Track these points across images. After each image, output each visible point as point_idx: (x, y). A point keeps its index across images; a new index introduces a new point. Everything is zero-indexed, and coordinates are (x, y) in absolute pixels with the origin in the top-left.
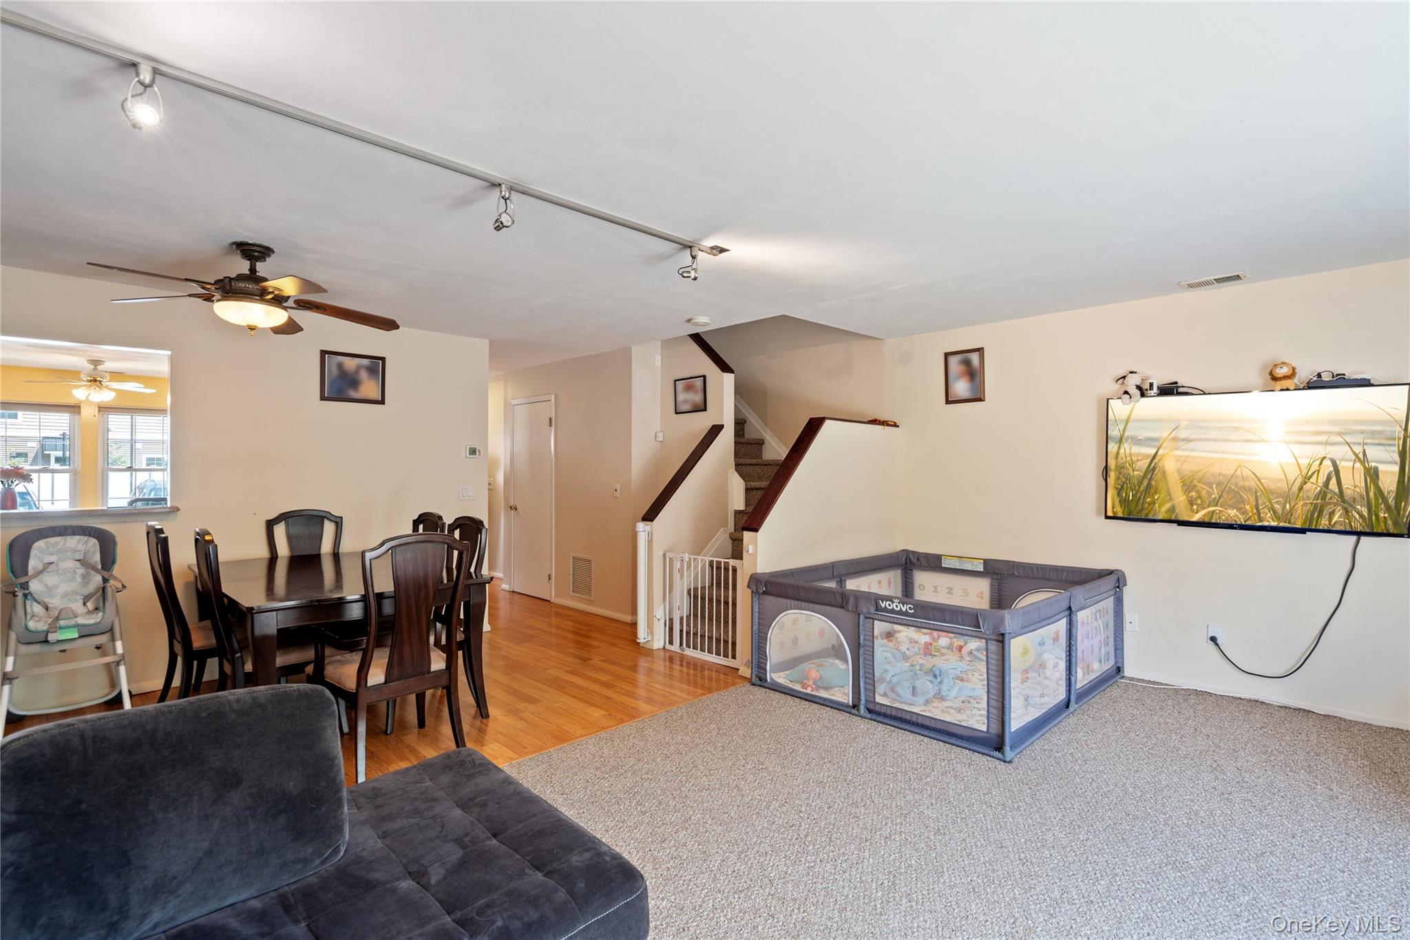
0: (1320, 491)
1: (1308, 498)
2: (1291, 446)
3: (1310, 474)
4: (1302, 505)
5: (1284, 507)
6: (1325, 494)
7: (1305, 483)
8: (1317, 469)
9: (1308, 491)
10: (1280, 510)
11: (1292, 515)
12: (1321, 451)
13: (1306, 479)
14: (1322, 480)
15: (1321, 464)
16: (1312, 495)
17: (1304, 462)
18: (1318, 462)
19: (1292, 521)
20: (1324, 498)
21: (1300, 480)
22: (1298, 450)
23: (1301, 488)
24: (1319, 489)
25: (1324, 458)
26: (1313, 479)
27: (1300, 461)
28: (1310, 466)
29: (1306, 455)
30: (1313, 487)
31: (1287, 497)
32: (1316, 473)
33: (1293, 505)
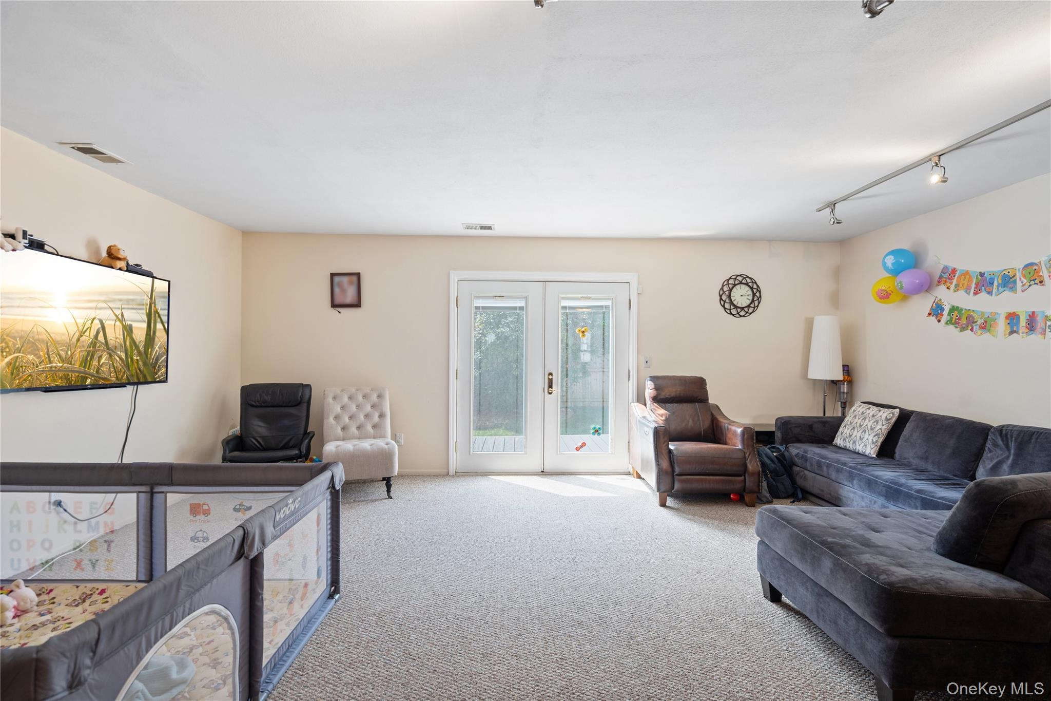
0: (92, 341)
1: (83, 346)
2: (70, 309)
3: (84, 330)
4: (80, 351)
5: (67, 354)
6: (95, 344)
7: (82, 336)
8: (90, 326)
9: (83, 342)
10: (64, 356)
11: (72, 358)
12: (92, 314)
13: (82, 334)
14: (93, 334)
15: (92, 322)
16: (86, 344)
17: (80, 322)
18: (90, 321)
19: (73, 363)
20: (94, 346)
21: (77, 334)
22: (77, 313)
23: (78, 340)
24: (91, 340)
25: (95, 318)
26: (87, 333)
27: (78, 321)
28: (84, 324)
29: (82, 316)
30: (87, 339)
31: (69, 346)
32: (88, 330)
33: (73, 351)
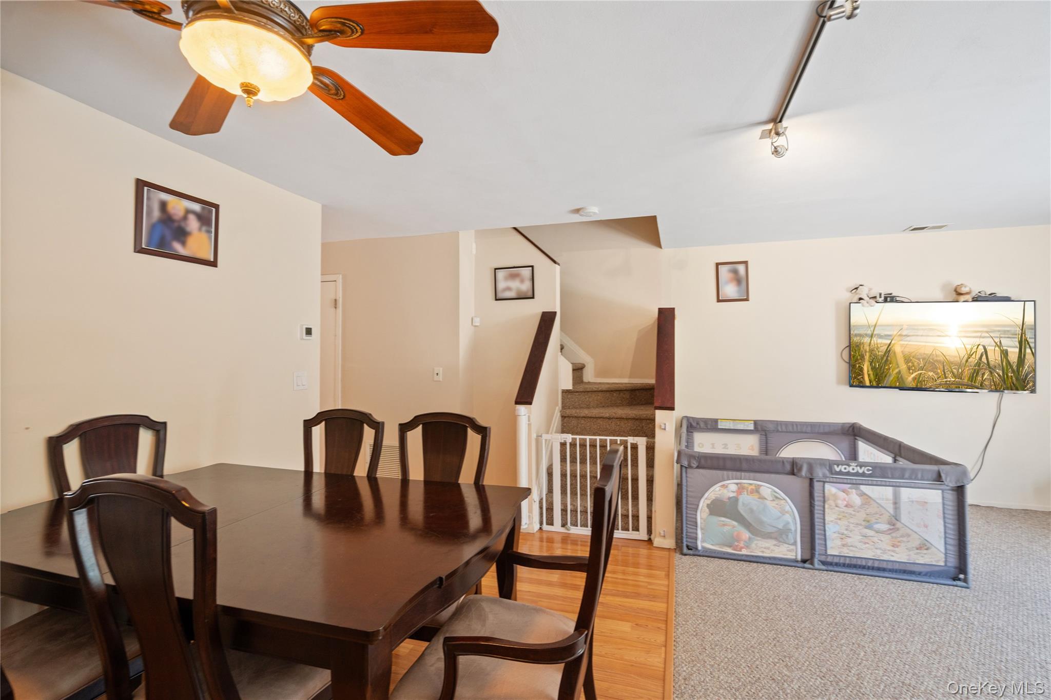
0: (977, 362)
1: (971, 366)
2: (962, 339)
3: (972, 353)
4: (968, 370)
5: (958, 371)
6: (980, 364)
7: (969, 358)
8: (975, 350)
9: (970, 362)
10: (956, 373)
11: (962, 375)
12: (977, 341)
13: (970, 356)
14: (978, 356)
15: (977, 348)
16: (973, 364)
17: (969, 347)
18: (976, 347)
19: (963, 378)
20: (979, 366)
21: (966, 356)
22: (966, 341)
23: (967, 361)
24: (976, 361)
25: (979, 345)
26: (974, 356)
27: (967, 347)
28: (972, 349)
29: (970, 343)
30: (974, 360)
31: (960, 365)
32: (974, 354)
33: (963, 369)
